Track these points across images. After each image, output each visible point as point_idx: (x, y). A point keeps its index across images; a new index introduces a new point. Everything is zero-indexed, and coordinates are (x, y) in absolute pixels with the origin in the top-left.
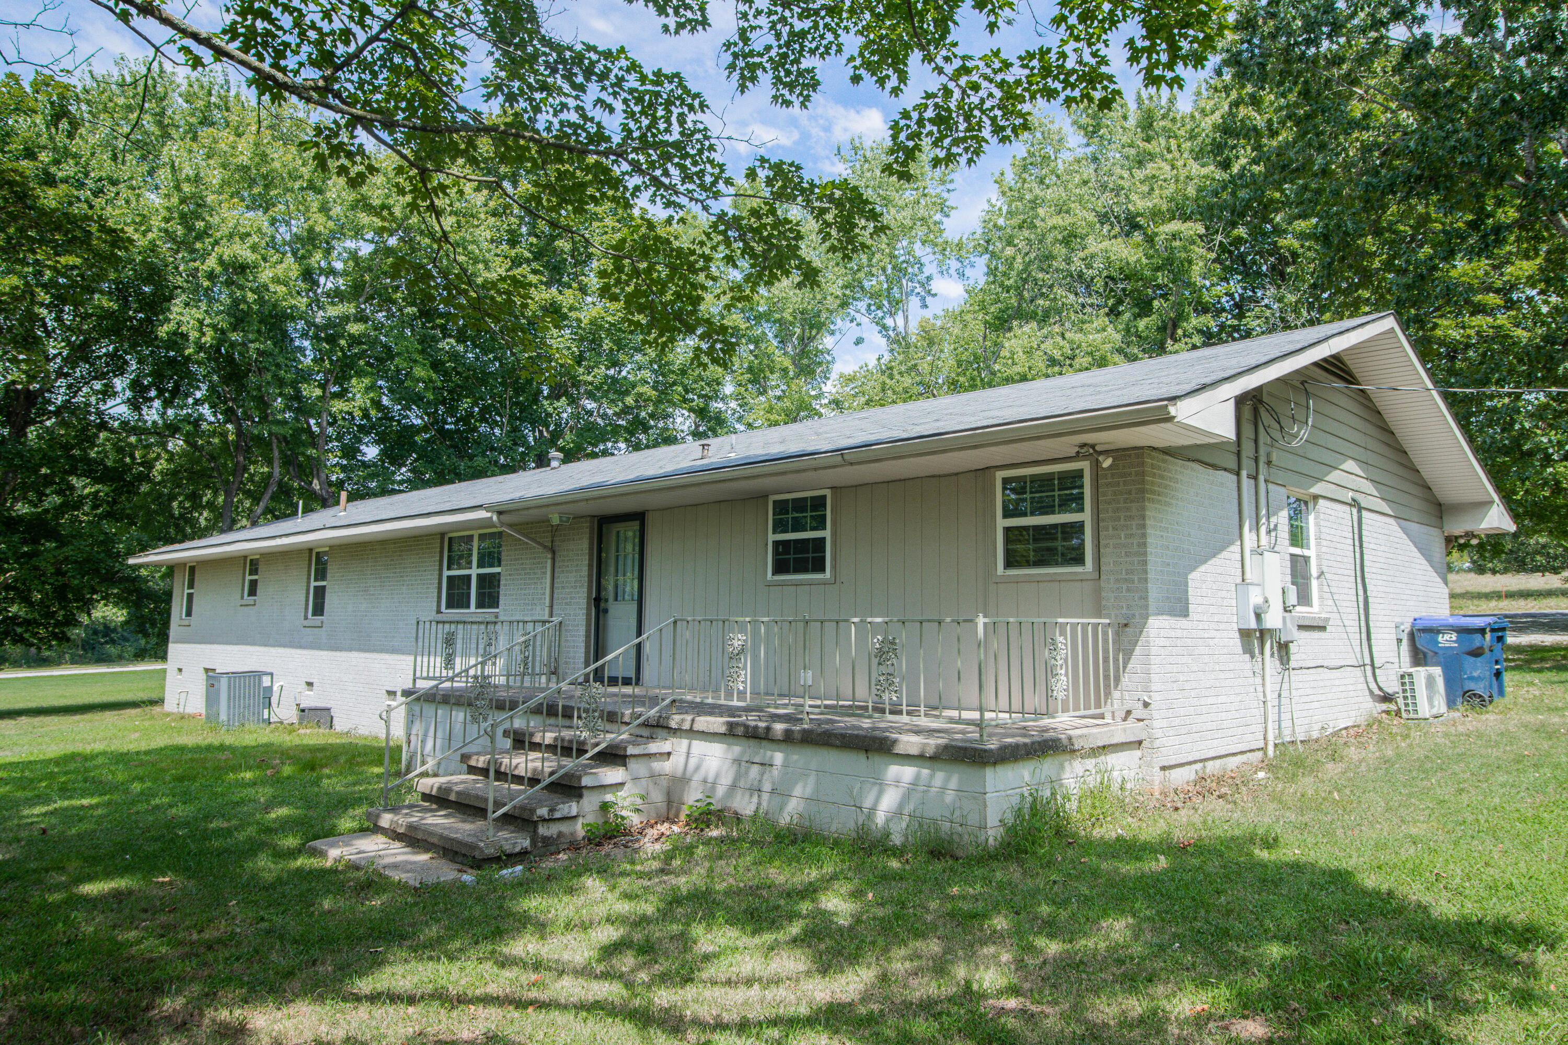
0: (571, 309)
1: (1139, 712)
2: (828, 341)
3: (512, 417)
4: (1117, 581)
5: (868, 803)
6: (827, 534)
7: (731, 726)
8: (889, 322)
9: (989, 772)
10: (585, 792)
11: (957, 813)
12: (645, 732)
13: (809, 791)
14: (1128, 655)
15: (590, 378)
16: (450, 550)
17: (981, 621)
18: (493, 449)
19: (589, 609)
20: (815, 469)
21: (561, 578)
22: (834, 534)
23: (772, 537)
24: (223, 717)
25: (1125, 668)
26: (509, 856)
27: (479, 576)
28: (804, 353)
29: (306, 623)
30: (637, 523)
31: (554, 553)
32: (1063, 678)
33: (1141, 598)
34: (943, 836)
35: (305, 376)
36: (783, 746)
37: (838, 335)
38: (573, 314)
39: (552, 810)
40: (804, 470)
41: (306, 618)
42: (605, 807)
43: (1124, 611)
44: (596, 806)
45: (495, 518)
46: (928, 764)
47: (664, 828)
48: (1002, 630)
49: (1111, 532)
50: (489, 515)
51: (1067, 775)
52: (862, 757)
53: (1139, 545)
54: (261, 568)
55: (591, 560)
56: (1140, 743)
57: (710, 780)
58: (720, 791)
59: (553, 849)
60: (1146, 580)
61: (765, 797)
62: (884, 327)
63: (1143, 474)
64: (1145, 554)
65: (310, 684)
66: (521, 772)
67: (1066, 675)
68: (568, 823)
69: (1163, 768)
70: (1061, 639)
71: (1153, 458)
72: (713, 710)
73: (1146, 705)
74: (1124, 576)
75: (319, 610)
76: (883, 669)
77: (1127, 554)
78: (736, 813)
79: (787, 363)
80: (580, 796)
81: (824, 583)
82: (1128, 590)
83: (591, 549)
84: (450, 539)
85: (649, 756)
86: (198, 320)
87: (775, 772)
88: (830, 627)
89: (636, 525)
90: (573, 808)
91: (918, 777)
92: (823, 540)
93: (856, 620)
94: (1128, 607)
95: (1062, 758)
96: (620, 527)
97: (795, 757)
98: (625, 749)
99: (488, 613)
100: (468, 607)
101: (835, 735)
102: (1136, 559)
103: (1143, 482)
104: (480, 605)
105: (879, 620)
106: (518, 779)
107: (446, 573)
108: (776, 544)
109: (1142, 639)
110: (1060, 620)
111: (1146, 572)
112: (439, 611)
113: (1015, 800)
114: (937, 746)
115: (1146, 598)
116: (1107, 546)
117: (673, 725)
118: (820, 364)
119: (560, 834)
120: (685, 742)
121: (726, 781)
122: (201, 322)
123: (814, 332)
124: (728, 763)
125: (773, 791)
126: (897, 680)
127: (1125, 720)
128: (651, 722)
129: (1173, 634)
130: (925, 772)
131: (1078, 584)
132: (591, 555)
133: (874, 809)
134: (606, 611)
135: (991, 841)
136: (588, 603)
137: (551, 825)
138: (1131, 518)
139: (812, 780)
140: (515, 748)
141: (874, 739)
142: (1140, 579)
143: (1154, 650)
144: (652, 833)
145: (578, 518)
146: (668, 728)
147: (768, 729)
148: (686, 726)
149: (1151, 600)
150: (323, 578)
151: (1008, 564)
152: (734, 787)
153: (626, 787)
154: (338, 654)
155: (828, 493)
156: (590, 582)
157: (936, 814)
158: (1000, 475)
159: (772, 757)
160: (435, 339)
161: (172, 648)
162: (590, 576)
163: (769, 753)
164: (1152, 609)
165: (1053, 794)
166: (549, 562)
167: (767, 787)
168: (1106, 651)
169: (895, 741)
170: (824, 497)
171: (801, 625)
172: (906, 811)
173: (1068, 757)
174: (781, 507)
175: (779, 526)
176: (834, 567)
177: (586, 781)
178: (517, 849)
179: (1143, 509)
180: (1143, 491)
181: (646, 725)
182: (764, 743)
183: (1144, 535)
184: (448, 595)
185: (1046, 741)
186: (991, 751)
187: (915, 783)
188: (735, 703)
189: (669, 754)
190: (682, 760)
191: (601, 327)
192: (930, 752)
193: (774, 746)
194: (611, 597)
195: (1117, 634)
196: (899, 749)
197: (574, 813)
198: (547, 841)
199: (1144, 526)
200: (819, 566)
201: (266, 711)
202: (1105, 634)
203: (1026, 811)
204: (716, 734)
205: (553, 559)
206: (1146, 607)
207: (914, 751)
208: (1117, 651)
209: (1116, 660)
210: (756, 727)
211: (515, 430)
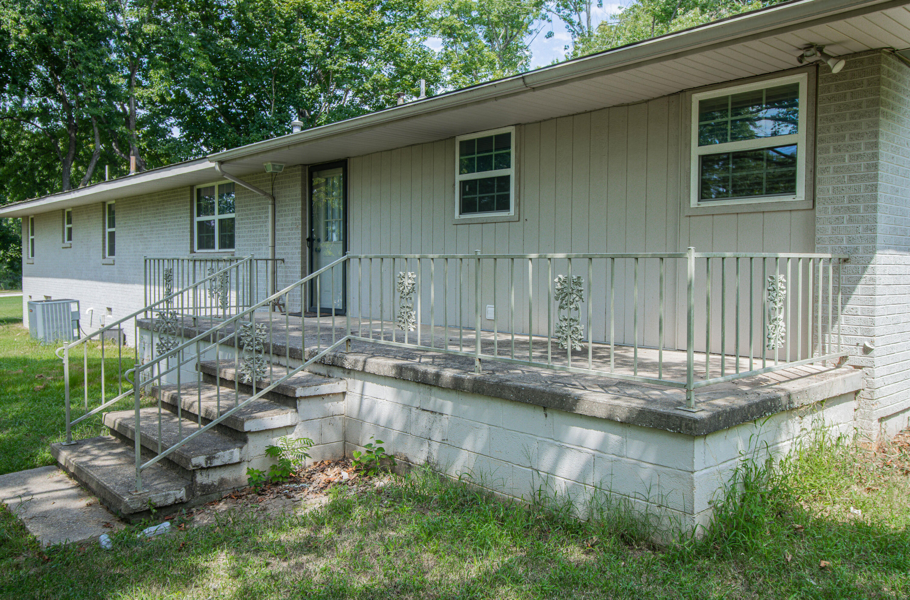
0: (320, 9)
1: (858, 358)
2: (526, 40)
3: (277, 101)
4: (836, 209)
5: (545, 464)
6: (511, 172)
7: (400, 369)
8: (575, 18)
9: (699, 445)
10: (250, 437)
11: (655, 492)
12: (323, 370)
13: (479, 447)
14: (848, 294)
15: (336, 67)
16: (199, 200)
17: (693, 256)
18: (264, 126)
19: (303, 248)
20: (496, 99)
21: (280, 221)
22: (518, 171)
23: (459, 178)
24: (41, 336)
25: (843, 308)
26: (160, 508)
27: (221, 221)
28: (506, 48)
29: (105, 261)
30: (340, 170)
31: (274, 199)
32: (782, 323)
33: (867, 229)
34: (636, 515)
35: (112, 67)
36: (453, 395)
37: (534, 34)
38: (321, 14)
39: (210, 458)
40: (485, 101)
41: (104, 257)
42: (272, 451)
43: (845, 244)
44: (262, 450)
45: (217, 168)
46: (619, 429)
47: (332, 474)
48: (716, 265)
49: (832, 154)
50: (213, 165)
51: (784, 437)
52: (539, 414)
53: (868, 167)
54: (74, 218)
55: (304, 205)
56: (857, 393)
57: (382, 422)
58: (393, 436)
59: (215, 496)
60: (875, 208)
61: (435, 446)
62: (571, 23)
63: (879, 81)
64: (876, 177)
65: (110, 309)
66: (195, 410)
67: (785, 320)
68: (231, 469)
69: (881, 420)
70: (781, 277)
71: (889, 64)
72: (386, 352)
73: (867, 351)
74: (846, 204)
75: (112, 252)
76: (564, 313)
77: (851, 179)
78: (407, 460)
79: (493, 56)
80: (245, 441)
81: (509, 221)
82: (850, 220)
83: (303, 194)
84: (199, 190)
85: (322, 396)
86: (15, 19)
87: (445, 421)
88: (503, 264)
89: (339, 172)
90: (236, 454)
91: (604, 442)
92: (508, 178)
93: (534, 256)
94: (850, 240)
95: (778, 418)
96: (328, 173)
97: (465, 407)
98: (294, 391)
99: (226, 253)
100: (213, 247)
101: (509, 388)
102: (862, 185)
103: (878, 92)
104: (222, 246)
105: (561, 256)
106: (193, 417)
107: (197, 219)
108: (463, 184)
109: (866, 276)
110: (781, 255)
111: (875, 198)
112: (192, 251)
113: (727, 476)
114: (631, 410)
115: (873, 229)
116: (826, 170)
117: (347, 366)
118: (520, 58)
119: (222, 481)
120: (359, 383)
121: (398, 426)
122: (17, 21)
123: (515, 31)
124: (398, 407)
125: (443, 441)
126: (581, 327)
127: (838, 366)
128: (327, 361)
129: (897, 271)
130: (614, 438)
131: (788, 214)
132: (304, 200)
133: (551, 473)
134: (318, 251)
135: (698, 530)
136: (302, 243)
137: (212, 473)
138: (859, 136)
139: (484, 433)
140: (205, 381)
141: (554, 395)
142: (866, 208)
143: (879, 289)
144: (321, 478)
145: (291, 167)
146: (342, 367)
147: (438, 375)
148: (359, 367)
149: (879, 230)
150: (114, 226)
151: (703, 195)
152: (405, 432)
153: (297, 429)
154: (126, 286)
155: (512, 130)
156: (304, 224)
157: (626, 489)
158: (697, 97)
159: (442, 406)
160: (215, 38)
161: (26, 281)
162: (303, 219)
163: (440, 401)
164: (880, 241)
165: (769, 462)
166: (270, 207)
167: (437, 436)
168: (825, 290)
169: (577, 400)
170: (509, 135)
171: (473, 262)
172: (590, 481)
173: (785, 415)
174: (467, 146)
175: (467, 167)
176: (518, 204)
177: (248, 426)
178: (170, 501)
179: (876, 124)
180: (877, 103)
181: (321, 362)
182: (434, 390)
183: (875, 156)
184: (200, 238)
185: (764, 402)
186: (702, 420)
187: (602, 449)
188: (406, 345)
189: (344, 393)
190: (356, 400)
191: (344, 26)
192: (620, 415)
193: (444, 394)
194: (322, 238)
195: (836, 270)
196: (582, 408)
197: (236, 459)
198: (207, 489)
199: (876, 145)
200: (504, 205)
201: (76, 331)
202: (826, 270)
203: (740, 491)
204: (385, 377)
205: (274, 205)
206: (874, 240)
207: (601, 413)
208: (837, 290)
209: (835, 300)
210: (425, 373)
211: (280, 111)
